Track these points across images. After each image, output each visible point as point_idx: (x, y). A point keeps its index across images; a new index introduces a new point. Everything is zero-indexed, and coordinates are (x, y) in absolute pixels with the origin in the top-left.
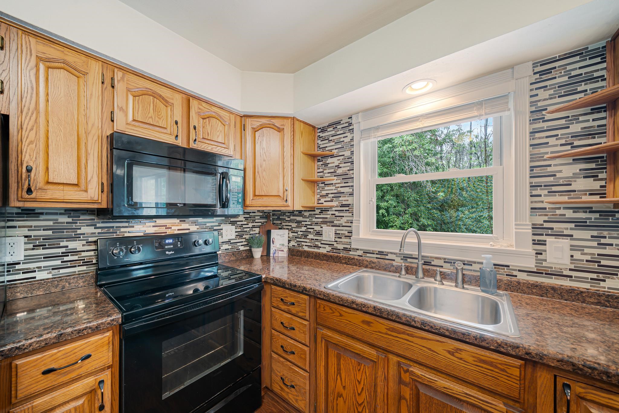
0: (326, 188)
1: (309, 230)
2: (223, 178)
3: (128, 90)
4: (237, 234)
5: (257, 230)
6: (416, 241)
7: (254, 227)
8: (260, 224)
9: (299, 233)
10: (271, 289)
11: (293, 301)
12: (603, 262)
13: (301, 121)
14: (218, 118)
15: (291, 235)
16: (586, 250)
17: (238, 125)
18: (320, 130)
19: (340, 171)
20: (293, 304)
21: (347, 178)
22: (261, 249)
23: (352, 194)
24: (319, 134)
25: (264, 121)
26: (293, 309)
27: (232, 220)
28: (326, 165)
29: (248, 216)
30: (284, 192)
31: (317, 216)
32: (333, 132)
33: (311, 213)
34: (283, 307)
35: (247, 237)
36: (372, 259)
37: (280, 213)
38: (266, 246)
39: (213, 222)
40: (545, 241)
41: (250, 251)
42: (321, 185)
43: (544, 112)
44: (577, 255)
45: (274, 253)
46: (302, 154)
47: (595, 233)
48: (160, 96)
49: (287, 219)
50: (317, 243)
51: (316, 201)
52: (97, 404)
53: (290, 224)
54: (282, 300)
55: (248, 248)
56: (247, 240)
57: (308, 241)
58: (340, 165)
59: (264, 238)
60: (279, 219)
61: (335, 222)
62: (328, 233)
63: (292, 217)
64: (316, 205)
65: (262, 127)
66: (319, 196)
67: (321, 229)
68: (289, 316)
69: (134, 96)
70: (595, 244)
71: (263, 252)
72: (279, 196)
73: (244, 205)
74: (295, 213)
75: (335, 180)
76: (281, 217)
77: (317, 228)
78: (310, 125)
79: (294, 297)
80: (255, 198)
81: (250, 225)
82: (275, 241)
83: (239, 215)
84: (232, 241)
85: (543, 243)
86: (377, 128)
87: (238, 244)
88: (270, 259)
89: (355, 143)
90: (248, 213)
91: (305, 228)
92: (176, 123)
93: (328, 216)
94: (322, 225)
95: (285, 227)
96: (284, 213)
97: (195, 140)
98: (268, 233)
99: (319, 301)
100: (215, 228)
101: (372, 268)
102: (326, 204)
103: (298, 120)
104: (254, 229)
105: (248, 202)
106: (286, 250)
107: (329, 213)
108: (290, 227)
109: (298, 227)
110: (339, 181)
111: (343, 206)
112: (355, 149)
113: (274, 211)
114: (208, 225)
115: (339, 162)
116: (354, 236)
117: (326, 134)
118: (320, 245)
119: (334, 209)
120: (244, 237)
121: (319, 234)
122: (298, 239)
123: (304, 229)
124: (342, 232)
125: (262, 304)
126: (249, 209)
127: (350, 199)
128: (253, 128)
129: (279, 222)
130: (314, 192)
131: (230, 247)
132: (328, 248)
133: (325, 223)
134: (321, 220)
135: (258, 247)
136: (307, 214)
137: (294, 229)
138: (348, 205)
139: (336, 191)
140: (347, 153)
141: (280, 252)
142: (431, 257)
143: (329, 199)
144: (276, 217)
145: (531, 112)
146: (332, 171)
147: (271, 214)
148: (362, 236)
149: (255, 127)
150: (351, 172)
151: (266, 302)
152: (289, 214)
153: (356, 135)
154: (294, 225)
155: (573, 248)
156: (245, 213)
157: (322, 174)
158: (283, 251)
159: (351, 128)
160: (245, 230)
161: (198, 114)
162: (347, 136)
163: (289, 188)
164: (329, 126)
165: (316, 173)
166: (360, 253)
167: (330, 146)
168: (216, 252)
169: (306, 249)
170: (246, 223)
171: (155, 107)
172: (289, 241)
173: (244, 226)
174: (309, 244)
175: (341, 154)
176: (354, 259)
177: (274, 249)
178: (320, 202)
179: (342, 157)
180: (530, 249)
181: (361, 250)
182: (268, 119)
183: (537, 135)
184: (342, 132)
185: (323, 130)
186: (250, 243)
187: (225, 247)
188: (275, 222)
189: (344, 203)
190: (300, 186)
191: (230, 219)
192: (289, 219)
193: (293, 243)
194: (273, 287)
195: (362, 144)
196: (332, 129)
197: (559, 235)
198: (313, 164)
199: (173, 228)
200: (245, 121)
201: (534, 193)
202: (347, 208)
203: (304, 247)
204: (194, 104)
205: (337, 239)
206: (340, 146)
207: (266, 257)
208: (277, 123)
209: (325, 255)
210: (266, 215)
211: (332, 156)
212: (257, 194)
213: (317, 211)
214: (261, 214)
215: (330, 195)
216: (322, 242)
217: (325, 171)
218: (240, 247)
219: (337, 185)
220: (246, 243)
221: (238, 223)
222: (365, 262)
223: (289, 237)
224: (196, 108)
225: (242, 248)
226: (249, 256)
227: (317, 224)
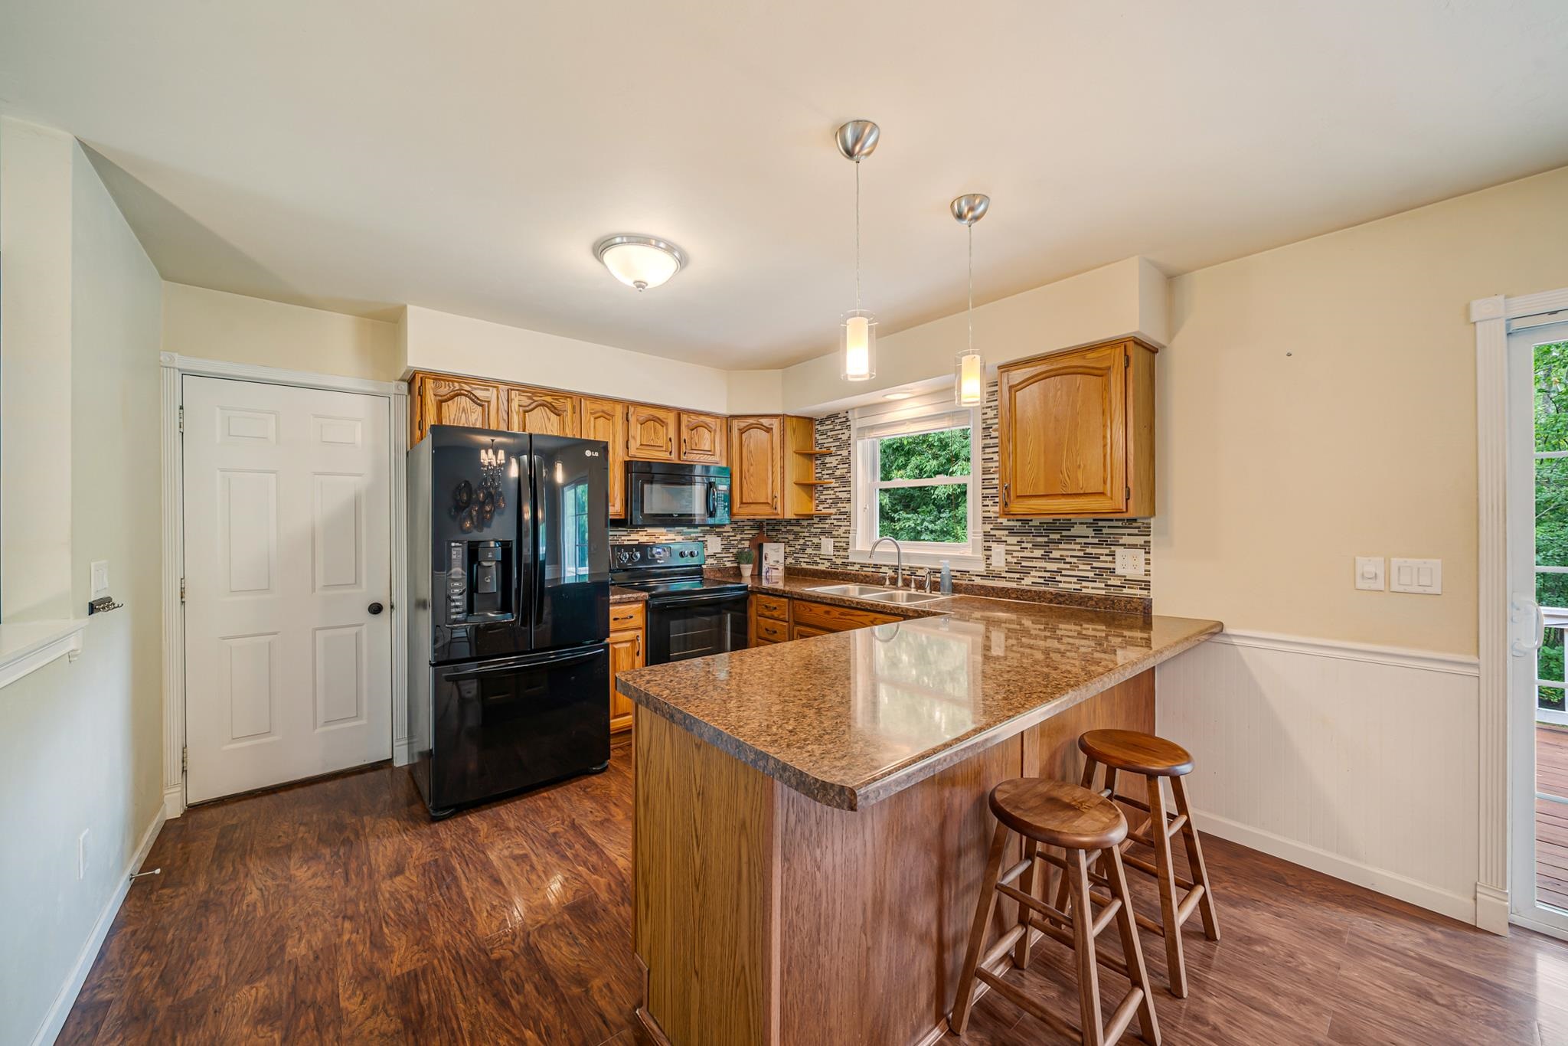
0: (825, 492)
1: (807, 543)
2: (711, 487)
3: (637, 420)
4: (723, 547)
5: (747, 544)
6: (896, 551)
7: (742, 539)
8: (751, 536)
9: (797, 547)
10: (757, 597)
11: (775, 605)
12: (1024, 564)
13: (793, 416)
14: (706, 426)
15: (788, 549)
16: (1015, 554)
17: (724, 427)
18: (817, 422)
19: (838, 473)
20: (775, 608)
21: (845, 481)
22: (751, 566)
23: (849, 500)
24: (817, 427)
25: (751, 421)
26: (776, 614)
27: (717, 530)
28: (824, 464)
29: (736, 526)
30: (773, 499)
31: (815, 526)
32: (831, 426)
33: (809, 521)
34: (767, 613)
35: (735, 551)
36: (866, 573)
37: (775, 521)
38: (757, 563)
39: (697, 532)
40: (991, 547)
41: (738, 568)
42: (819, 488)
43: (991, 430)
44: (1010, 559)
45: (767, 572)
46: (794, 455)
47: (1019, 539)
48: (659, 419)
49: (784, 530)
50: (815, 559)
51: (814, 507)
52: (636, 651)
53: (786, 536)
54: (766, 606)
55: (736, 565)
56: (735, 555)
57: (806, 556)
58: (839, 466)
59: (755, 553)
60: (773, 530)
61: (834, 533)
62: (827, 546)
63: (788, 528)
64: (813, 512)
65: (749, 428)
66: (817, 502)
67: (819, 541)
68: (772, 621)
69: (641, 424)
70: (1018, 548)
71: (753, 570)
72: (768, 503)
73: (731, 513)
74: (792, 521)
75: (834, 483)
76: (776, 528)
77: (816, 540)
78: (805, 418)
79: (776, 601)
80: (742, 505)
81: (739, 537)
82: (769, 557)
83: (725, 525)
84: (718, 555)
85: (989, 549)
86: (872, 428)
87: (724, 559)
88: (762, 579)
89: (851, 442)
90: (736, 522)
91: (803, 541)
92: (670, 440)
93: (827, 526)
94: (821, 537)
95: (781, 540)
96: (779, 522)
97: (685, 453)
98: (760, 547)
99: (796, 602)
100: (700, 539)
101: (866, 583)
102: (824, 511)
103: (788, 416)
104: (743, 542)
105: (735, 510)
106: (781, 567)
107: (828, 521)
108: (786, 540)
109: (795, 539)
110: (837, 485)
111: (841, 513)
112: (852, 449)
113: (767, 519)
114: (692, 535)
115: (837, 462)
116: (851, 549)
117: (825, 427)
118: (819, 561)
119: (832, 517)
120: (731, 551)
121: (818, 547)
122: (795, 555)
123: (801, 542)
124: (841, 544)
125: (748, 615)
126: (736, 518)
127: (847, 505)
128: (739, 429)
129: (775, 534)
130: (811, 497)
131: (716, 562)
132: (827, 564)
133: (822, 533)
134: (819, 530)
135: (748, 563)
136: (805, 523)
137: (791, 542)
138: (845, 513)
139: (834, 496)
140: (845, 453)
141: (773, 571)
142: (916, 568)
143: (828, 506)
144: (771, 528)
145: (984, 429)
146: (831, 472)
147: (765, 523)
148: (858, 548)
149: (741, 427)
150: (849, 475)
151: (752, 612)
152: (785, 523)
153: (853, 433)
154: (791, 537)
155: (1008, 552)
156: (732, 522)
157: (820, 475)
158: (777, 569)
159: (848, 423)
160: (732, 542)
161: (687, 426)
162: (844, 433)
163: (778, 495)
164: (829, 418)
165: (814, 473)
166: (857, 567)
167: (828, 442)
168: (700, 566)
169: (804, 566)
170: (733, 534)
171: (655, 429)
172: (786, 558)
173: (731, 538)
174: (808, 560)
175: (839, 453)
176: (850, 574)
177: (767, 566)
178: (819, 508)
179: (840, 457)
180: (980, 555)
181: (858, 564)
182: (756, 419)
183: (987, 450)
184: (839, 427)
185: (822, 422)
186: (739, 557)
187: (710, 561)
188: (769, 533)
189: (843, 510)
190: (791, 490)
191: (715, 529)
192: (785, 530)
193: (790, 560)
194: (759, 595)
195: (860, 443)
196: (830, 422)
197: (999, 541)
198: (810, 463)
199: (661, 538)
200: (731, 422)
201: (985, 503)
202: (845, 517)
203: (802, 564)
204: (684, 418)
205: (836, 553)
206: (838, 444)
207: (758, 574)
208: (765, 422)
209: (823, 572)
210: (759, 525)
211: (831, 455)
212: (744, 501)
213: (816, 520)
214: (752, 523)
215: (828, 501)
216: (821, 557)
217: (823, 473)
218: (726, 563)
219: (836, 489)
220: (733, 559)
221: (724, 534)
222: (861, 577)
223: (785, 552)
224: (686, 421)
225: (729, 564)
226: (738, 573)
227: (815, 535)
